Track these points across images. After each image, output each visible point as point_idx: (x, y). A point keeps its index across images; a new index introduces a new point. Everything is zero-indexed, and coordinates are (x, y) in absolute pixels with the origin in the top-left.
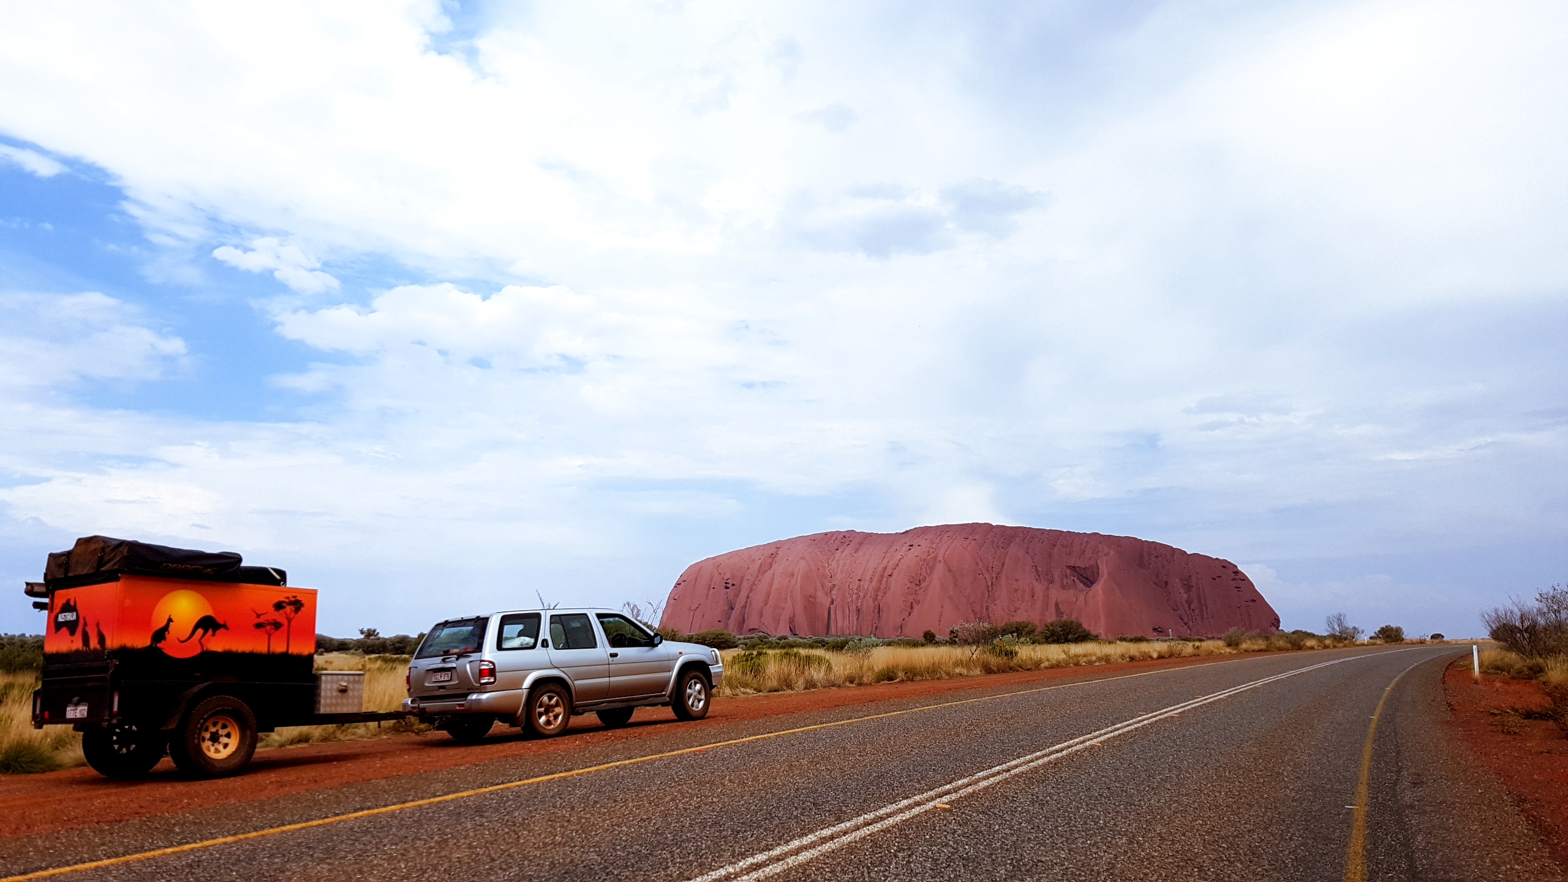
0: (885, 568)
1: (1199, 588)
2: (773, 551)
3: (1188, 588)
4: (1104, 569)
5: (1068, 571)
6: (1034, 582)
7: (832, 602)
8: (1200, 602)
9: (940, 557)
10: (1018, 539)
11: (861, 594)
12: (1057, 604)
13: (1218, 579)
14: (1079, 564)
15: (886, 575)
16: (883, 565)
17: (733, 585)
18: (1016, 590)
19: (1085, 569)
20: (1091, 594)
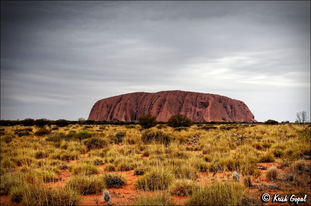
0: (152, 102)
1: (234, 108)
2: (121, 97)
3: (232, 108)
4: (210, 103)
5: (201, 104)
6: (192, 106)
7: (137, 111)
8: (234, 112)
9: (167, 99)
10: (188, 95)
11: (145, 109)
12: (197, 112)
13: (239, 106)
14: (204, 101)
15: (152, 104)
16: (151, 102)
17: (109, 106)
18: (187, 109)
19: (205, 103)
20: (206, 110)
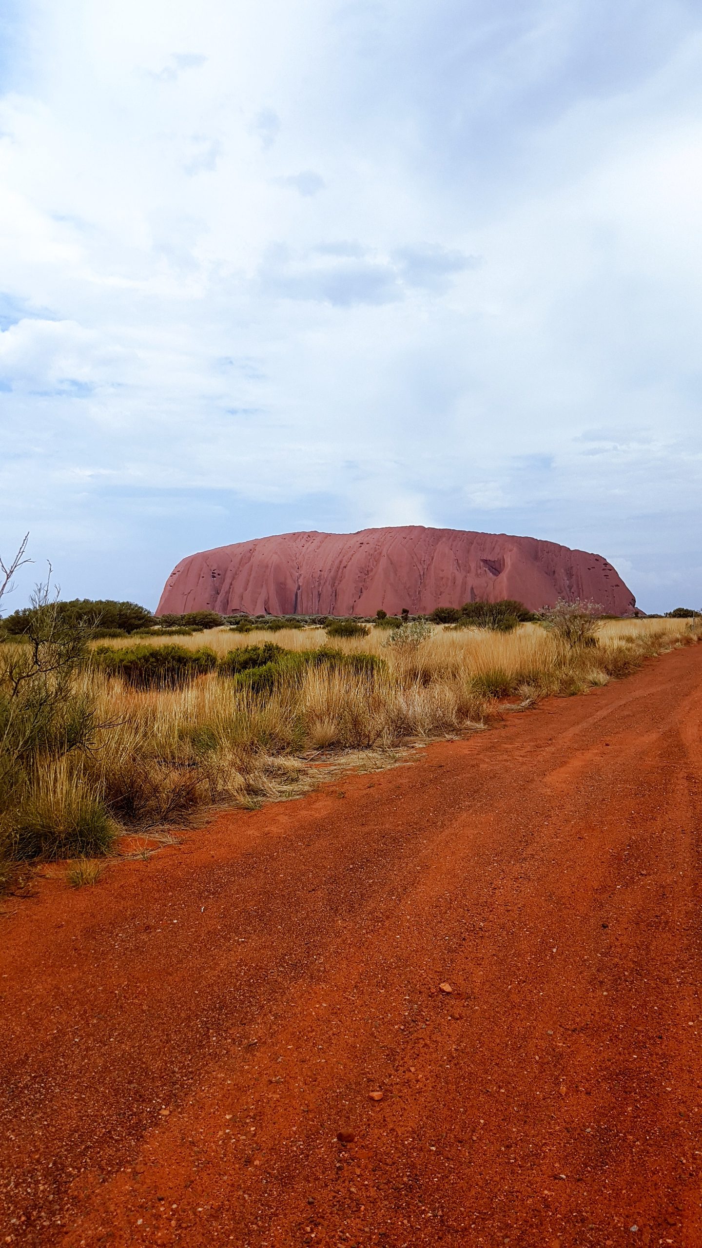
0: (341, 562)
1: (577, 576)
2: (251, 547)
3: (570, 575)
4: (508, 562)
5: (482, 564)
6: (456, 571)
7: (299, 588)
8: (578, 586)
9: (384, 553)
10: (444, 539)
11: (322, 582)
12: (472, 588)
13: (592, 570)
14: (490, 558)
15: (342, 566)
16: (339, 559)
17: (219, 574)
18: (442, 578)
19: (494, 562)
20: (498, 580)
